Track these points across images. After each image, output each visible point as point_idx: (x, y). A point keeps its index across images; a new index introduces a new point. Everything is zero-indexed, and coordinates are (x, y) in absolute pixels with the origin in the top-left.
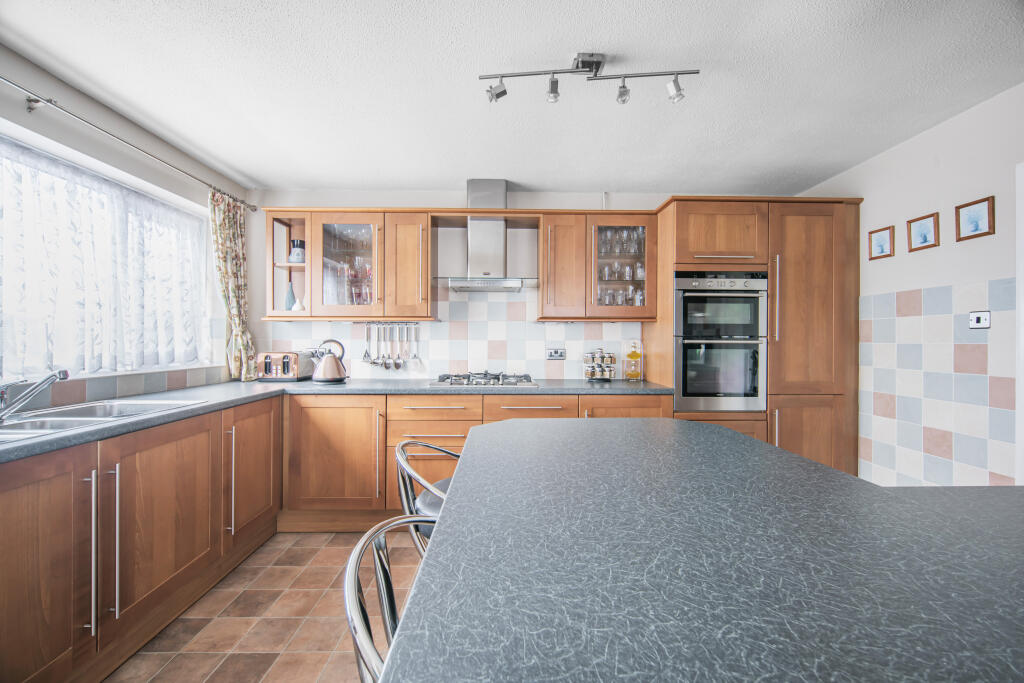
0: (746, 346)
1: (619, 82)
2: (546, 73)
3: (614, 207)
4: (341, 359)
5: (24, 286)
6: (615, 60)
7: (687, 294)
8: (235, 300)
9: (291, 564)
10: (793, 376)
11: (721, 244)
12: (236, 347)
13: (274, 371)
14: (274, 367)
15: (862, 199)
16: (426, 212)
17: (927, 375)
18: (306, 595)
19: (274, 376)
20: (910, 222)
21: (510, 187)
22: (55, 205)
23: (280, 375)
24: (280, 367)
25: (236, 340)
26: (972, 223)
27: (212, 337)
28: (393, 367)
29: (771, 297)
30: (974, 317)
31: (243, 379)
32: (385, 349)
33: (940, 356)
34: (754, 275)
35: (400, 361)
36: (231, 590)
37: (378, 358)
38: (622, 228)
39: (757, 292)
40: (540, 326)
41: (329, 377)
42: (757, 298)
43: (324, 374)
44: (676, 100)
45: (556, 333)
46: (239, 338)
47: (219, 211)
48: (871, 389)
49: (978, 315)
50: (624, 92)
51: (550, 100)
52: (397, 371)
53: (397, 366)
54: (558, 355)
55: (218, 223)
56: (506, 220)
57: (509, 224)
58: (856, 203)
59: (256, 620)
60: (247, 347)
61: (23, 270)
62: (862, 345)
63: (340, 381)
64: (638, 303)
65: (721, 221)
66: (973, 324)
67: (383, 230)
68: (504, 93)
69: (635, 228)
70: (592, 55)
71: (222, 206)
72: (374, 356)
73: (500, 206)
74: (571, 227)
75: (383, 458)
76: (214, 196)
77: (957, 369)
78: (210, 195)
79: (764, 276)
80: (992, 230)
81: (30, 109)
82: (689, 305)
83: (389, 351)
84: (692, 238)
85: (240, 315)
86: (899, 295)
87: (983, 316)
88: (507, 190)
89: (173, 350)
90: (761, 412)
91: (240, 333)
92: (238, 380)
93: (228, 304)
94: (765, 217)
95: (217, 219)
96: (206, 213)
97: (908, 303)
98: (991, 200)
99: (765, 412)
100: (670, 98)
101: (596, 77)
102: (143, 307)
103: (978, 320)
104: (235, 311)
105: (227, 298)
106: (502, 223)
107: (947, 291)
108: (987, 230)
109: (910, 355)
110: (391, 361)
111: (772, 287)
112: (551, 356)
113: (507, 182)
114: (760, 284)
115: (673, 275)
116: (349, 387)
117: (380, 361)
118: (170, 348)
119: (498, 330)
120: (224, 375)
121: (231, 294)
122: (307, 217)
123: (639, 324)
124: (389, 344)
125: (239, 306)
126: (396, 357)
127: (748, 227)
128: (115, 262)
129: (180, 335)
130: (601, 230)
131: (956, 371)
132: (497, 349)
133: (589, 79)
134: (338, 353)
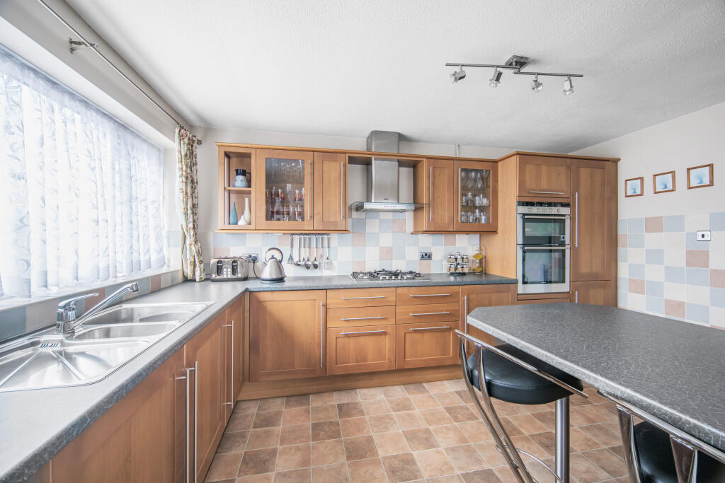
0: (558, 251)
1: (533, 77)
2: (493, 66)
3: (463, 155)
4: (280, 262)
5: (58, 207)
6: (534, 62)
7: (526, 217)
8: (191, 216)
9: (267, 425)
10: (584, 269)
11: (544, 185)
12: (191, 255)
13: (225, 273)
14: (225, 270)
15: (620, 160)
16: (345, 153)
17: (667, 268)
18: (298, 449)
19: (225, 276)
20: (655, 176)
21: (401, 138)
22: (75, 133)
23: (230, 276)
24: (230, 270)
25: (191, 248)
26: (699, 178)
27: (169, 246)
28: (312, 267)
29: (572, 219)
30: (700, 234)
31: (197, 280)
32: (305, 253)
33: (676, 257)
34: (563, 205)
35: (317, 263)
36: (233, 452)
37: (300, 261)
38: (472, 170)
39: (564, 215)
40: (414, 236)
41: (274, 277)
42: (564, 220)
43: (270, 275)
44: (567, 93)
45: (426, 242)
46: (193, 247)
47: (184, 144)
48: (627, 276)
49: (703, 233)
50: (537, 84)
51: (492, 85)
52: (316, 270)
53: (316, 266)
54: (427, 256)
55: (183, 154)
56: (399, 161)
57: (401, 164)
58: (616, 161)
59: (272, 475)
60: (199, 254)
61: (57, 192)
62: (620, 250)
63: (281, 280)
64: (483, 221)
65: (544, 169)
66: (700, 238)
67: (313, 164)
68: (463, 77)
69: (481, 171)
70: (522, 58)
71: (186, 140)
72: (296, 259)
73: (395, 151)
74: (445, 168)
75: (324, 337)
76: (180, 131)
77: (688, 264)
78: (177, 131)
79: (567, 205)
80: (711, 184)
81: (72, 50)
82: (526, 224)
83: (308, 255)
84: (527, 179)
85: (194, 228)
86: (647, 219)
87: (706, 234)
88: (399, 140)
89: (150, 259)
90: (565, 293)
91: (193, 243)
92: (194, 280)
93: (187, 219)
94: (569, 168)
95: (182, 150)
96: (174, 146)
97: (654, 225)
98: (711, 166)
99: (569, 292)
100: (564, 91)
101: (519, 73)
102: (132, 223)
103: (703, 236)
104: (191, 225)
105: (186, 214)
106: (397, 163)
107: (681, 218)
108: (708, 183)
109: (655, 256)
110: (310, 263)
111: (573, 212)
112: (423, 257)
113: (399, 133)
114: (565, 211)
115: (516, 203)
116: (287, 284)
117: (302, 263)
118: (147, 257)
119: (386, 239)
120: (180, 278)
121: (189, 212)
122: (253, 152)
123: (479, 235)
124: (307, 249)
125: (194, 221)
126: (312, 259)
127: (559, 174)
128: (114, 185)
129: (153, 245)
130: (467, 171)
131: (687, 266)
132: (387, 253)
133: (515, 73)
134: (279, 258)
